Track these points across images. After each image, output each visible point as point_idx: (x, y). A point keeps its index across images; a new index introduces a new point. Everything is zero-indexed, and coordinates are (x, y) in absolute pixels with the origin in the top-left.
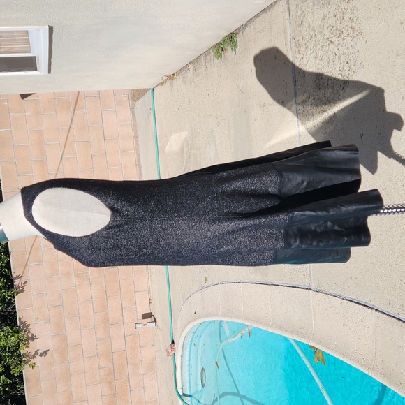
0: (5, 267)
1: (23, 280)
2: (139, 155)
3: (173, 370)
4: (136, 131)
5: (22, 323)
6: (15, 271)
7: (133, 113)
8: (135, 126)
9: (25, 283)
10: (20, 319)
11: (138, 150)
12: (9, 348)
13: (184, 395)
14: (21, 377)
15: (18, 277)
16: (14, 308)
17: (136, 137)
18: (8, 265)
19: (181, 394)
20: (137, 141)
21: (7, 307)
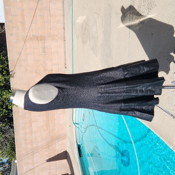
0: (6, 67)
1: (14, 72)
2: (64, 24)
3: (72, 113)
4: (64, 13)
5: (12, 89)
6: (11, 69)
7: (63, 5)
8: (63, 10)
9: (14, 73)
10: (12, 88)
11: (64, 21)
12: (7, 99)
13: (76, 123)
14: (12, 110)
15: (12, 71)
16: (10, 83)
17: (64, 16)
18: (8, 66)
19: (74, 122)
20: (64, 18)
21: (7, 83)
